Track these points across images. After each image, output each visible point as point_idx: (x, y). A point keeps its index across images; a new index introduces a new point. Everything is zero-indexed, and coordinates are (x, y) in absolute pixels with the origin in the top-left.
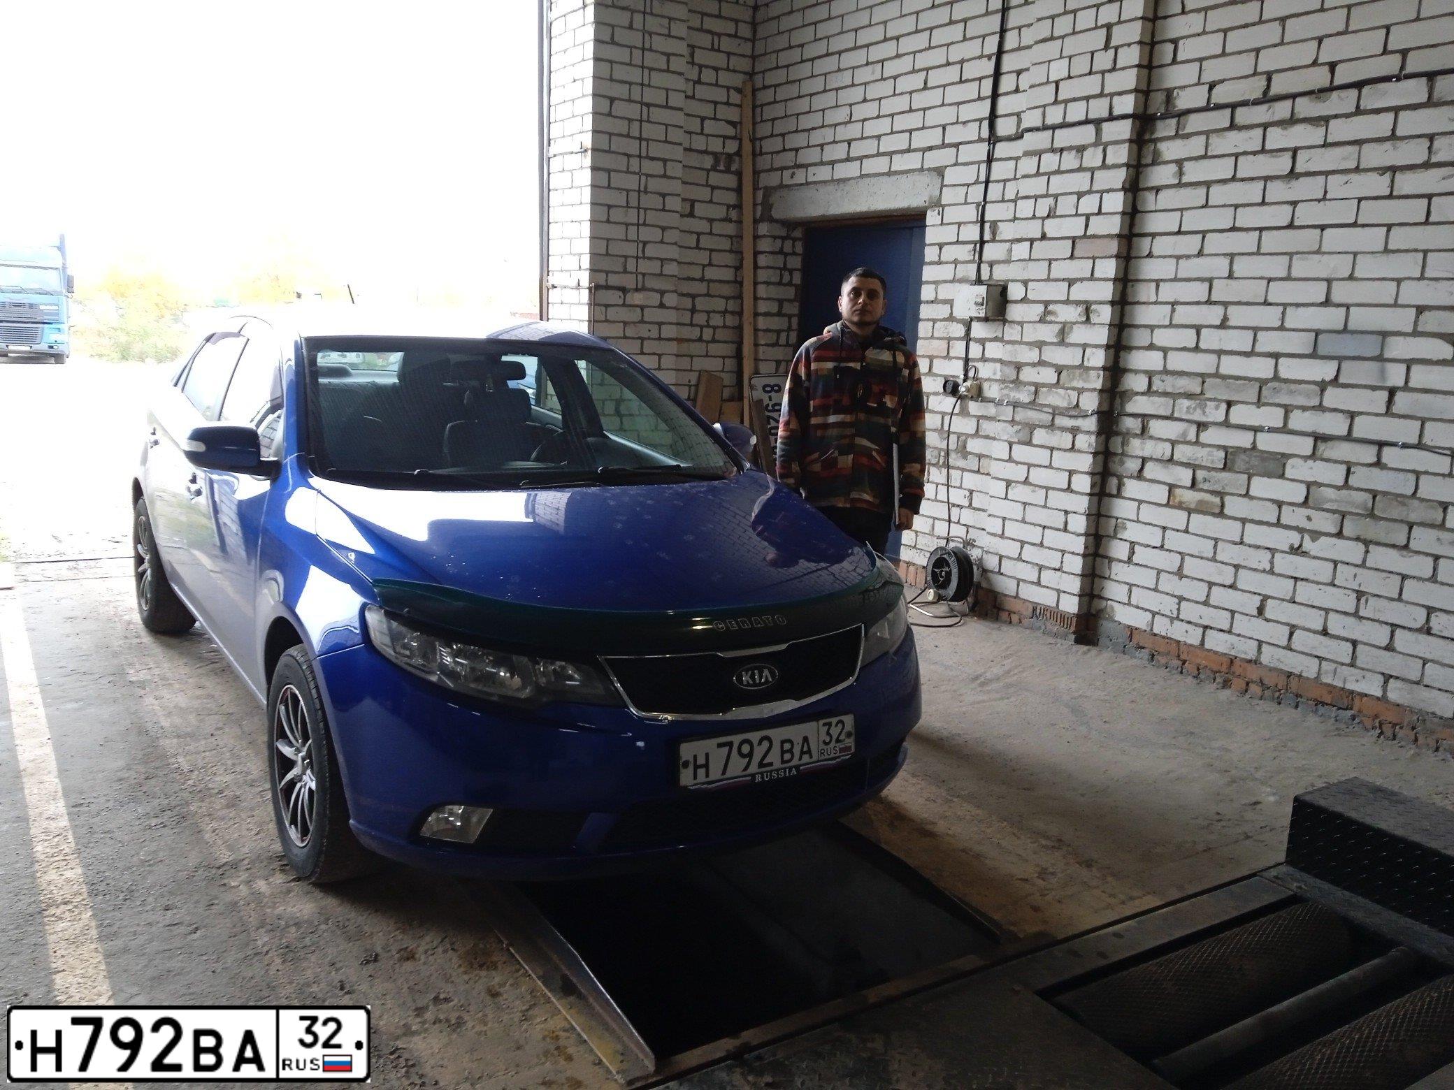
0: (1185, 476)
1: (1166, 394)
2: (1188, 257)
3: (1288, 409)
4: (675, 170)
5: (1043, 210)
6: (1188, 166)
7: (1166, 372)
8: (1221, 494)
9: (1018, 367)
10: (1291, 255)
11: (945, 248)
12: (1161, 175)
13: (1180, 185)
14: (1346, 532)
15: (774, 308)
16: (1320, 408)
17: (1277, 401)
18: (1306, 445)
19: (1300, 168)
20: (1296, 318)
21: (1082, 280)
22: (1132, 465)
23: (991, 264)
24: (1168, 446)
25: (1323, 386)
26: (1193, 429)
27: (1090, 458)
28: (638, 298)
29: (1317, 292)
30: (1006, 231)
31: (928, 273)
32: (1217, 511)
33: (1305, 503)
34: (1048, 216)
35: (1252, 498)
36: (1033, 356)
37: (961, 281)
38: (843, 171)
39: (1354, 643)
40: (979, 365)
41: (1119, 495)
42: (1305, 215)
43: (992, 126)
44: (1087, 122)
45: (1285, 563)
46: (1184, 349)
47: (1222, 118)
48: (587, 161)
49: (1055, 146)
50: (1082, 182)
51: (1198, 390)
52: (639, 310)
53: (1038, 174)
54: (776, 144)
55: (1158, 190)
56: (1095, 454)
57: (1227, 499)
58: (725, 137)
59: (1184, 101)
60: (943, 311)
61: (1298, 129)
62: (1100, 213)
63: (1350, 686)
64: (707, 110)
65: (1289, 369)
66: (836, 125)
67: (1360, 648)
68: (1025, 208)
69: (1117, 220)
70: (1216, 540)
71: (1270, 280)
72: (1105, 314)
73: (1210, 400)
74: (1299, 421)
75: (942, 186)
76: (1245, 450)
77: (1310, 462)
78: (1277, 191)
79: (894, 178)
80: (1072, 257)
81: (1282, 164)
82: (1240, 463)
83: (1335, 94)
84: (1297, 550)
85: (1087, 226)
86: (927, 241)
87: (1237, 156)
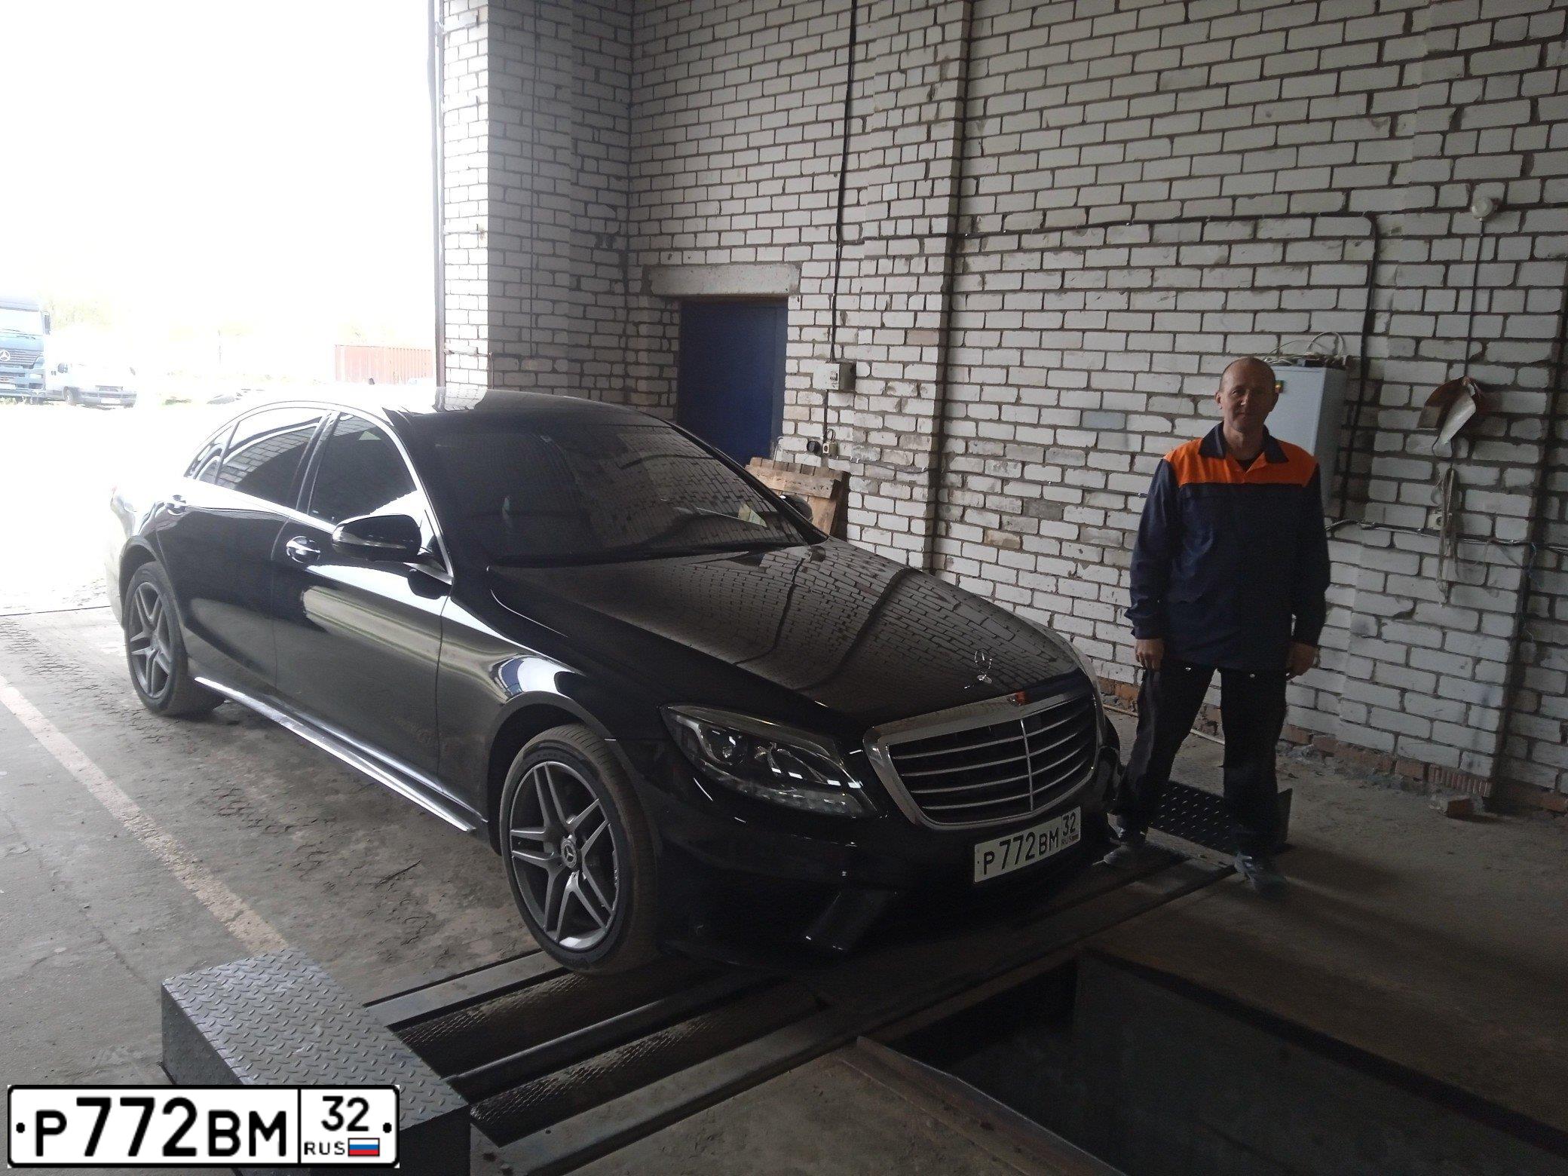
0: (993, 520)
1: (978, 456)
2: (991, 348)
3: (1064, 468)
4: (564, 250)
5: (881, 306)
6: (988, 277)
7: (978, 438)
8: (1020, 534)
9: (867, 431)
10: (1062, 350)
11: (805, 330)
12: (970, 283)
13: (983, 292)
14: (1106, 561)
15: (656, 372)
16: (1086, 467)
17: (1057, 462)
18: (1076, 496)
19: (1066, 286)
20: (1069, 399)
21: (913, 363)
22: (956, 512)
23: (843, 345)
24: (982, 497)
25: (1087, 450)
26: (999, 483)
27: (924, 507)
28: (531, 365)
29: (1081, 380)
30: (854, 319)
31: (791, 350)
32: (1018, 547)
33: (1078, 540)
34: (886, 310)
35: (1042, 537)
36: (877, 422)
37: (818, 358)
38: (714, 257)
39: (1114, 644)
40: (836, 428)
41: (947, 536)
42: (1073, 320)
43: (839, 232)
44: (912, 236)
45: (1066, 586)
46: (990, 420)
47: (1011, 242)
48: (484, 242)
49: (889, 253)
50: (910, 284)
51: (1001, 453)
52: (533, 375)
53: (877, 275)
54: (654, 228)
55: (967, 294)
56: (928, 503)
57: (1025, 537)
58: (607, 219)
59: (985, 225)
60: (805, 382)
61: (1065, 254)
62: (925, 310)
63: (1112, 677)
64: (589, 195)
65: (1065, 438)
66: (707, 217)
67: (1118, 647)
68: (868, 302)
69: (938, 316)
70: (1018, 570)
71: (1049, 369)
72: (931, 391)
73: (1010, 460)
74: (1072, 477)
75: (801, 277)
76: (1036, 499)
77: (1080, 509)
78: (1052, 302)
79: (758, 267)
80: (905, 344)
81: (1055, 281)
82: (1032, 511)
83: (1089, 230)
84: (1074, 576)
85: (915, 320)
86: (790, 322)
87: (1023, 272)
